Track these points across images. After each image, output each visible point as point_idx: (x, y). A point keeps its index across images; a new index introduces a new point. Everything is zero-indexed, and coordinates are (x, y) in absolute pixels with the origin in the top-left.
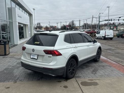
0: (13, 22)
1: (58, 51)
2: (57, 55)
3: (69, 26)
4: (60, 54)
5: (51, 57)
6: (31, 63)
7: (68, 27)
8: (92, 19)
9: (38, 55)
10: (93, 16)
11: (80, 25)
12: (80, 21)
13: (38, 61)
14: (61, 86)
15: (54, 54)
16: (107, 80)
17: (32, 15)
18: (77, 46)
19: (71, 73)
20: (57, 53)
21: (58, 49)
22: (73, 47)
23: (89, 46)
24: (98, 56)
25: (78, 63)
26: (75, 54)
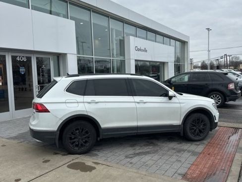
0: (126, 61)
1: (44, 105)
2: (40, 111)
14: (44, 159)
21: (44, 103)
22: (84, 102)
23: (145, 103)
24: (193, 129)
25: (100, 131)
26: (86, 114)
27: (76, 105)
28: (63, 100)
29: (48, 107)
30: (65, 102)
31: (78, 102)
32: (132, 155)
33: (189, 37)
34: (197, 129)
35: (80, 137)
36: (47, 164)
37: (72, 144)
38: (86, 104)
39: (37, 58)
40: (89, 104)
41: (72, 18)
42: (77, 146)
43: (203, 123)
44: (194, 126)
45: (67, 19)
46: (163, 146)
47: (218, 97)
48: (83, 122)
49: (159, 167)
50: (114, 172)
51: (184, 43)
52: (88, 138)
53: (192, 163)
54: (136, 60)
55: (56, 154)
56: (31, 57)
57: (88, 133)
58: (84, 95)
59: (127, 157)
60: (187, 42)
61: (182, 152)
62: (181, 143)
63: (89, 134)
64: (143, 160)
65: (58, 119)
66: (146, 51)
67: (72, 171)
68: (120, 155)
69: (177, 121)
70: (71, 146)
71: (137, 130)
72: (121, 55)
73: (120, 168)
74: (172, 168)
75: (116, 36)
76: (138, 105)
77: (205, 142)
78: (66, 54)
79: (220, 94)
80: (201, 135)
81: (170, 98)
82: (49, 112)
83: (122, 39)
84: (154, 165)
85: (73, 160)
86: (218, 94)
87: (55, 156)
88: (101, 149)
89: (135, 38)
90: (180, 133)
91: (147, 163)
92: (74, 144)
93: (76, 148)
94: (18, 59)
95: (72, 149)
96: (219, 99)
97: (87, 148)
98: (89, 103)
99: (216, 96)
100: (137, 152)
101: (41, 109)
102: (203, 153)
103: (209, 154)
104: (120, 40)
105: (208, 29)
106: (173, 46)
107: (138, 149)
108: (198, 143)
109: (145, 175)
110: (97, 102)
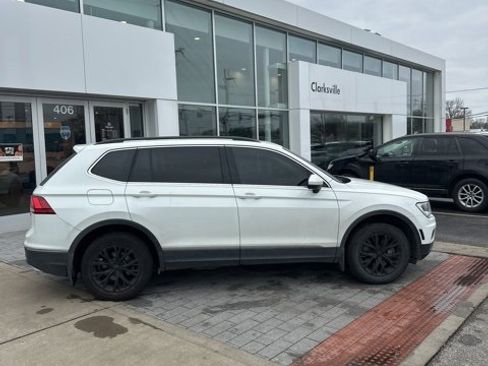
0: (290, 112)
1: (46, 198)
4: (47, 211)
21: (46, 195)
22: (125, 195)
23: (257, 198)
24: (369, 257)
25: (160, 254)
26: (128, 218)
27: (109, 200)
28: (83, 190)
29: (53, 203)
30: (87, 195)
31: (112, 195)
32: (222, 307)
33: (444, 61)
34: (380, 259)
35: (117, 266)
36: (45, 316)
37: (102, 278)
38: (129, 199)
39: (96, 109)
40: (136, 199)
41: (169, 29)
42: (111, 283)
43: (392, 246)
44: (372, 250)
45: (159, 32)
46: (298, 291)
47: (478, 190)
48: (124, 236)
49: (259, 335)
50: (156, 341)
51: (432, 74)
52: (136, 268)
53: (334, 331)
54: (312, 111)
55: (74, 297)
56: (82, 107)
57: (134, 258)
58: (128, 181)
59: (206, 311)
60: (440, 72)
61: (330, 306)
62: (340, 287)
63: (136, 260)
64: (235, 320)
65: (71, 228)
66: (338, 92)
67: (79, 333)
68: (196, 306)
69: (332, 240)
70: (99, 282)
71: (240, 256)
72: (280, 102)
73: (173, 335)
74: (285, 341)
75: (271, 63)
76: (242, 204)
77: (396, 287)
78: (154, 100)
79: (479, 181)
80: (389, 270)
81: (315, 189)
82: (54, 213)
83: (283, 67)
84: (251, 333)
85: (96, 311)
86: (477, 184)
87: (69, 301)
88: (165, 292)
89: (313, 65)
90: (338, 264)
91: (237, 327)
92: (106, 280)
93: (110, 289)
94: (57, 110)
95: (101, 290)
96: (480, 194)
97: (133, 288)
98: (137, 197)
99: (472, 188)
100: (235, 301)
101: (40, 207)
102: (375, 310)
103: (386, 314)
104: (280, 71)
106: (404, 80)
107: (241, 296)
108: (377, 288)
109: (216, 352)
110: (153, 196)
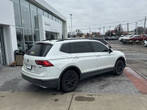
0: (40, 31)
1: (49, 61)
2: (48, 66)
3: (115, 31)
4: (51, 65)
5: (41, 68)
6: (26, 73)
7: (114, 33)
8: (145, 21)
9: (32, 66)
10: (146, 17)
11: (128, 29)
12: (128, 24)
13: (32, 71)
14: (52, 99)
15: (44, 65)
16: (110, 97)
17: (66, 21)
18: (78, 57)
19: (68, 86)
20: (47, 64)
21: (48, 60)
22: (72, 58)
23: (100, 56)
26: (74, 65)
27: (68, 60)
28: (60, 57)
29: (52, 62)
30: (62, 59)
31: (69, 58)
35: (70, 81)
51: (64, 22)
54: (46, 31)
57: (74, 78)
58: (70, 53)
65: (60, 70)
70: (66, 87)
78: (9, 25)
82: (53, 66)
83: (36, 16)
95: (67, 89)
98: (74, 58)
101: (48, 64)
105: (71, 14)
110: (78, 58)
